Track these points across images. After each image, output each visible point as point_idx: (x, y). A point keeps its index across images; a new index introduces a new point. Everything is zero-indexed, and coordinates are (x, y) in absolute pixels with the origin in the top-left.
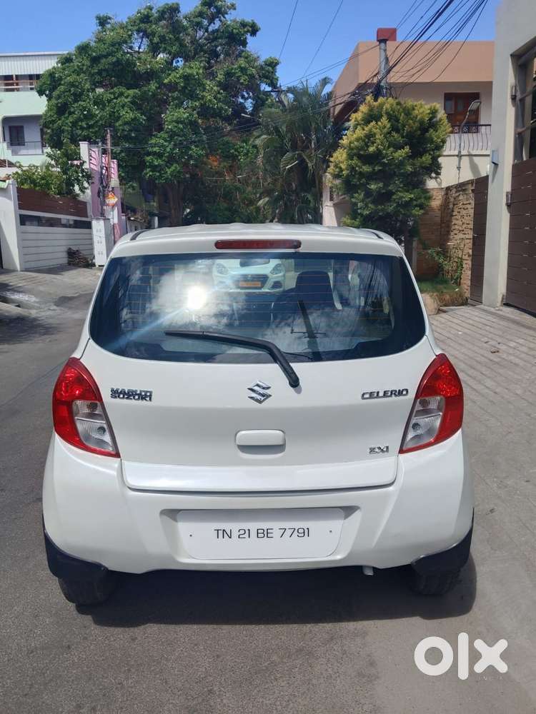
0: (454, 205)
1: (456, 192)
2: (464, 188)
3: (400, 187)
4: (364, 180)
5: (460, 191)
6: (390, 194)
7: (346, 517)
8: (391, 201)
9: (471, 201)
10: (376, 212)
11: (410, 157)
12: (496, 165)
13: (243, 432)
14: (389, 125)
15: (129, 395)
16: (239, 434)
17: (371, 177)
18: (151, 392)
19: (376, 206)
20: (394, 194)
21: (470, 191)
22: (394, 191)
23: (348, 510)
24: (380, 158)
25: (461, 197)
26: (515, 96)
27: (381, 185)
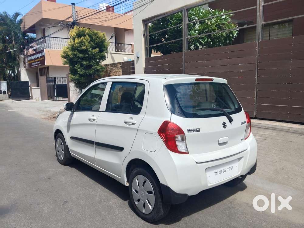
0: (110, 71)
1: (111, 67)
2: (115, 65)
3: (95, 64)
4: (80, 60)
5: (113, 66)
6: (92, 66)
7: (239, 161)
8: (91, 69)
9: (120, 70)
10: (85, 73)
11: (98, 52)
12: (138, 57)
13: (221, 139)
14: (89, 39)
15: (194, 130)
16: (220, 139)
17: (83, 59)
18: (199, 129)
19: (86, 70)
20: (93, 66)
21: (119, 67)
22: (92, 65)
23: (240, 159)
24: (87, 51)
25: (114, 69)
26: (144, 34)
27: (88, 62)
